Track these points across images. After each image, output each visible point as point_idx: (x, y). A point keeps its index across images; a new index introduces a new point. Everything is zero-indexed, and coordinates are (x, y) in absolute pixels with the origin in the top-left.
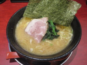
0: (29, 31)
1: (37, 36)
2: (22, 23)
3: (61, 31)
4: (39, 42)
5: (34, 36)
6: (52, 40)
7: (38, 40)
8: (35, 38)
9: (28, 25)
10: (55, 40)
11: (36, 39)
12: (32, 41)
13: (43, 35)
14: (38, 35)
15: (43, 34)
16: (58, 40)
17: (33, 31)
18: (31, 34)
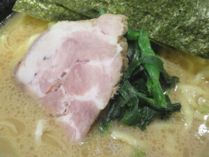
0: (36, 80)
1: (71, 106)
2: (8, 39)
3: (187, 83)
4: (78, 136)
5: (56, 105)
6: (143, 128)
7: (73, 125)
8: (58, 116)
9: (30, 49)
10: (158, 127)
11: (67, 119)
12: (45, 132)
13: (101, 105)
14: (73, 103)
15: (97, 97)
16: (172, 131)
17: (52, 81)
18: (41, 95)
